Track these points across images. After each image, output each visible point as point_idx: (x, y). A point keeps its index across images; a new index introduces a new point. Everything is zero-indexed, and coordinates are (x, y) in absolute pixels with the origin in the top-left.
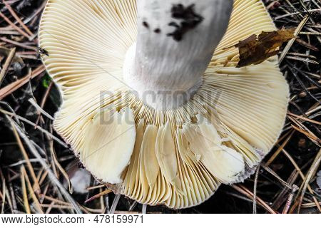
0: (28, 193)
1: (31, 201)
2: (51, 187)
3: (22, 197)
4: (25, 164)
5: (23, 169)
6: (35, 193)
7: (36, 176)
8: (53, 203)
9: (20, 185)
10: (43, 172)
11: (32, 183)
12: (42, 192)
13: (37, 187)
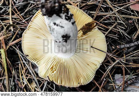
0: (21, 72)
1: (22, 75)
2: (29, 71)
3: (19, 74)
4: (21, 63)
5: (20, 64)
6: (24, 73)
7: (24, 67)
8: (29, 77)
9: (19, 70)
10: (26, 67)
11: (23, 69)
12: (26, 73)
13: (24, 70)
